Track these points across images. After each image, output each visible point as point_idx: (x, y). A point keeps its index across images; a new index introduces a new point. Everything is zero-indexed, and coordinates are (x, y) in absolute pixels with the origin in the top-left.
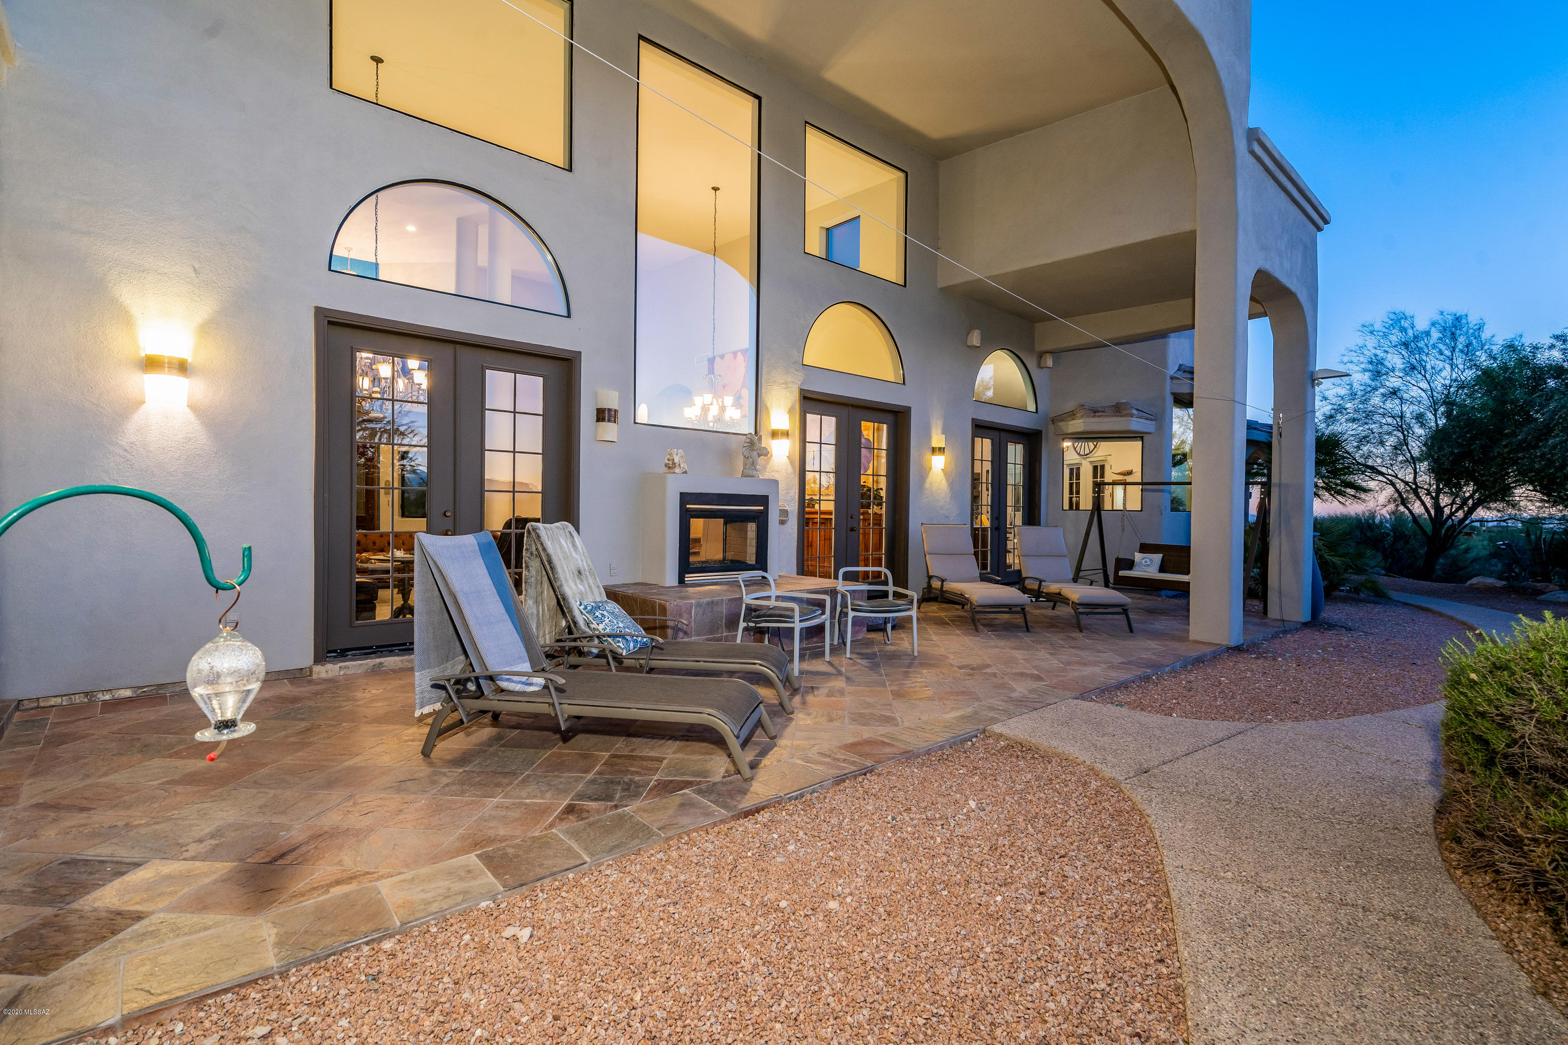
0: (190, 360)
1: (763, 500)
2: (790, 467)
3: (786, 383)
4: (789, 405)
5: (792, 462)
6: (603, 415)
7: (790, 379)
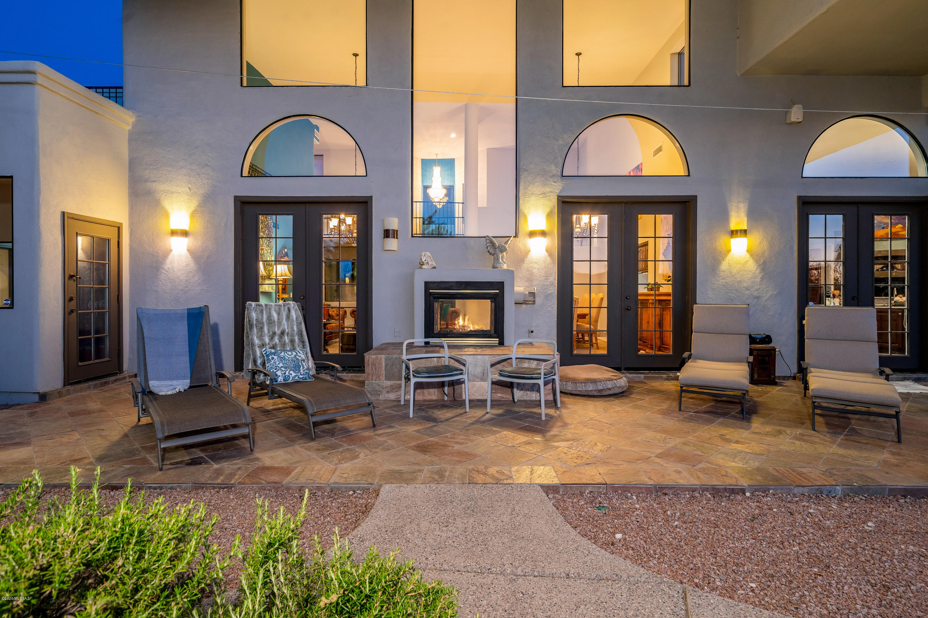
0: (187, 229)
1: (500, 285)
2: (548, 259)
3: (544, 193)
4: (548, 210)
5: (550, 254)
6: (387, 234)
7: (548, 189)
